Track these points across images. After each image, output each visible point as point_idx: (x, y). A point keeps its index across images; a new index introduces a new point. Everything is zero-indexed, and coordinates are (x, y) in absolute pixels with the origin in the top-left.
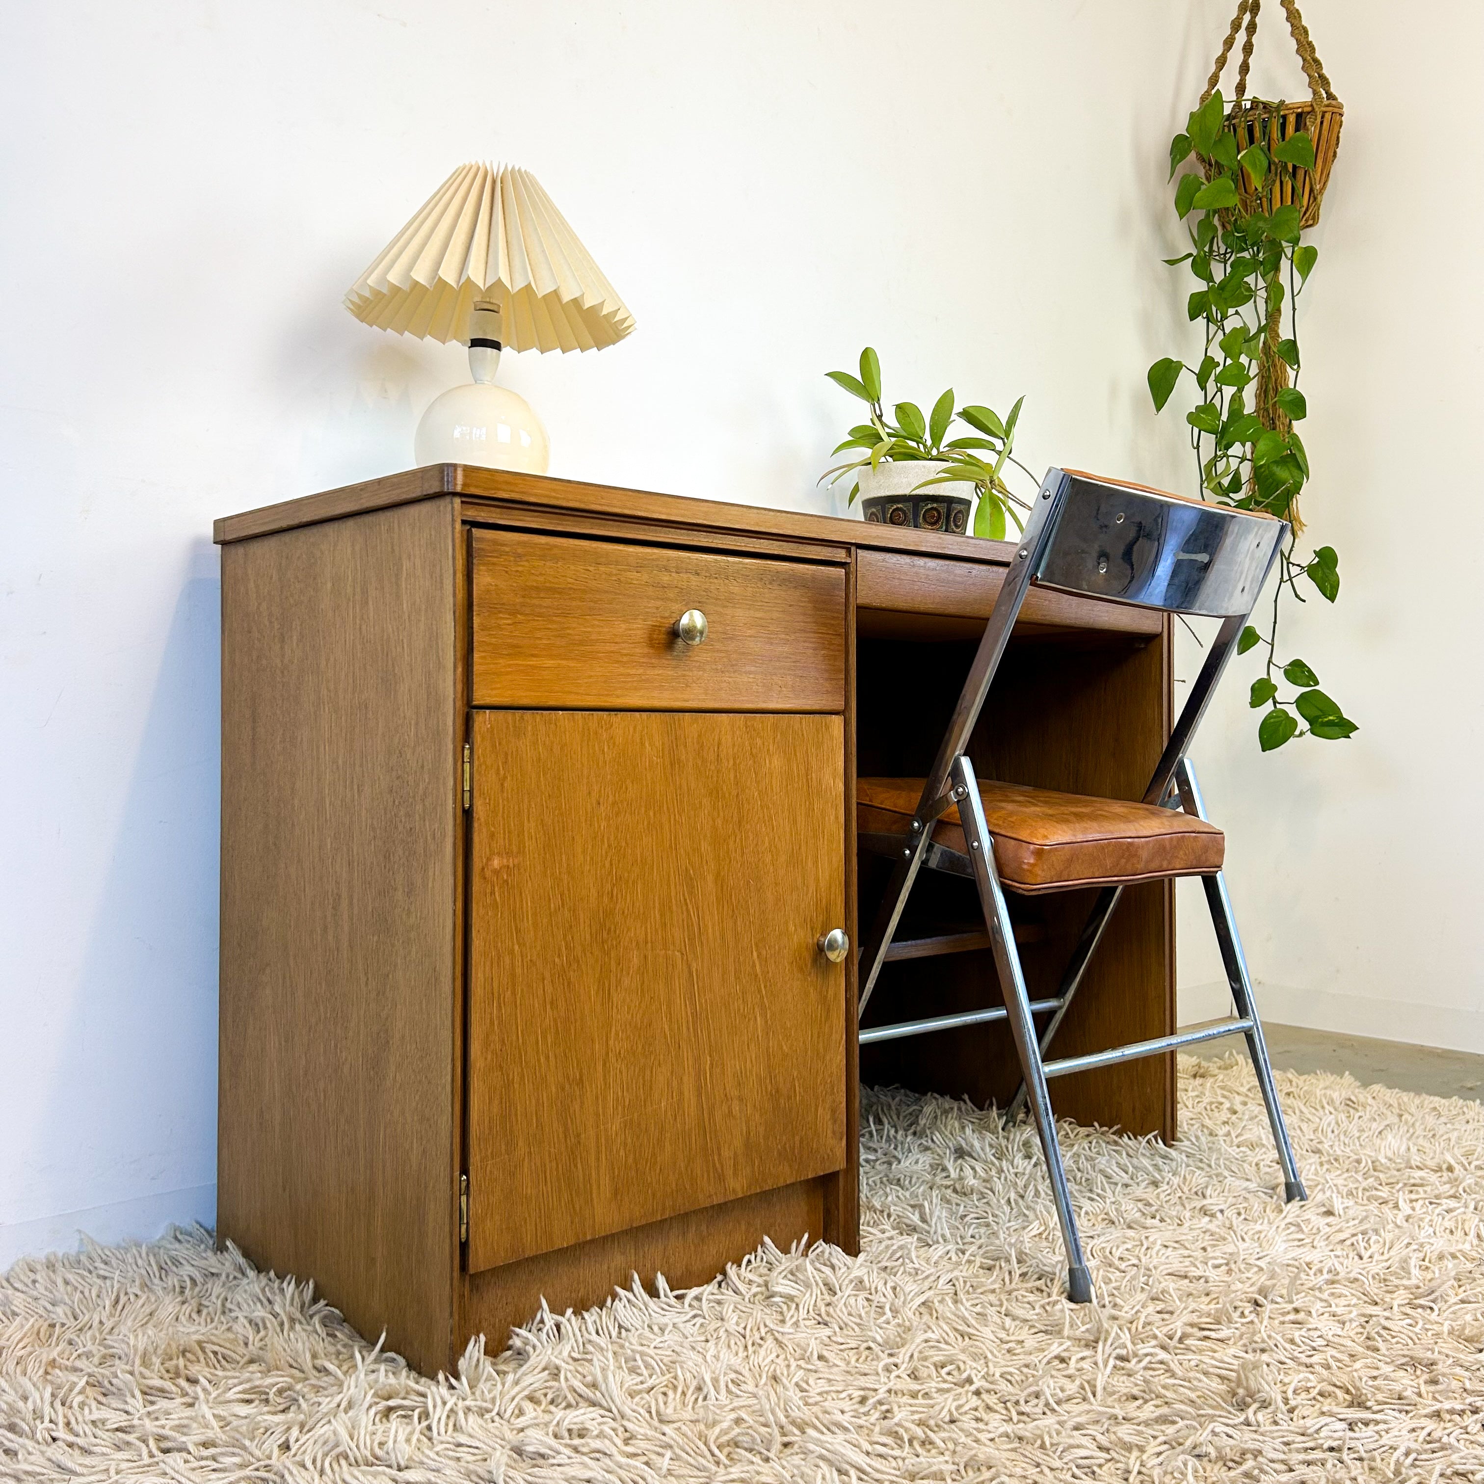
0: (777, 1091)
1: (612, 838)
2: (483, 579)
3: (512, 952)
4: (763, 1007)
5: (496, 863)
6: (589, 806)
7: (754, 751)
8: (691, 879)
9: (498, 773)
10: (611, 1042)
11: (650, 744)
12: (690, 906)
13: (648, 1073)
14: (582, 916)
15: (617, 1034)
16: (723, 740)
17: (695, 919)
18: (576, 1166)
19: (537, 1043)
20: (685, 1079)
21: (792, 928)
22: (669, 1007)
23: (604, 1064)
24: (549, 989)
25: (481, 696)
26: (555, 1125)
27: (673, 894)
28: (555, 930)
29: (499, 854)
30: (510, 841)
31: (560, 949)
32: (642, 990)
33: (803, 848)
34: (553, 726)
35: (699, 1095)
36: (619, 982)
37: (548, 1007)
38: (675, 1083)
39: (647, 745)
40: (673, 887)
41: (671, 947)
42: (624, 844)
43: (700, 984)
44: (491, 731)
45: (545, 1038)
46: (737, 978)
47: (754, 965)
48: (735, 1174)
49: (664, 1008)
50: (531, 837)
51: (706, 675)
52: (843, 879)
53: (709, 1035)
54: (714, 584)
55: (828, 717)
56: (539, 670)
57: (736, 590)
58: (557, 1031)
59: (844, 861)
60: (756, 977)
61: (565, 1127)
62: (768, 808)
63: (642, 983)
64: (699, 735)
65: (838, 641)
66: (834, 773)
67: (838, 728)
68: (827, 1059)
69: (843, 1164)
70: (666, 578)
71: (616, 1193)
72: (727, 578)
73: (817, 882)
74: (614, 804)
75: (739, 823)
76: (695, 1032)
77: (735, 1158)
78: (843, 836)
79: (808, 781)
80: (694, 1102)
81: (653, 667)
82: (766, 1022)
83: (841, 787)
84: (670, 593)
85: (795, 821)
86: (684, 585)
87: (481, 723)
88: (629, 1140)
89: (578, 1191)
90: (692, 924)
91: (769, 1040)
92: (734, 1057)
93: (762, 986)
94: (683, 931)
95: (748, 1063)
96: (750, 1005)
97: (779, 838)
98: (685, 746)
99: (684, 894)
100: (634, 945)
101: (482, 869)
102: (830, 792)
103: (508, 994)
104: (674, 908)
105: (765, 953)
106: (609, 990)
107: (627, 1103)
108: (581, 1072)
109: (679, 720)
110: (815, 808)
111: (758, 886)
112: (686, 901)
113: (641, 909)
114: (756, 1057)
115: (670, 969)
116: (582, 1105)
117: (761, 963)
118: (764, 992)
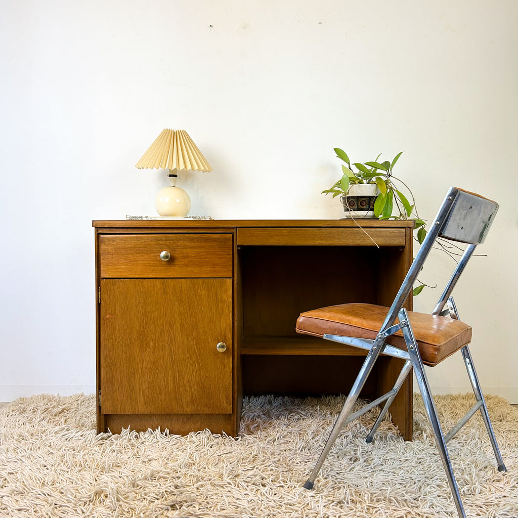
0: (204, 386)
1: (144, 312)
2: (103, 247)
3: (112, 339)
4: (198, 362)
5: (108, 316)
6: (136, 303)
7: (195, 289)
8: (171, 324)
9: (108, 294)
10: (144, 365)
11: (156, 287)
12: (171, 332)
13: (156, 375)
14: (134, 332)
15: (146, 363)
16: (183, 286)
17: (173, 335)
18: (133, 394)
19: (121, 362)
20: (169, 378)
21: (210, 340)
22: (163, 358)
23: (142, 370)
24: (124, 349)
25: (103, 275)
26: (126, 383)
27: (165, 328)
28: (126, 335)
29: (108, 314)
30: (111, 311)
31: (127, 339)
32: (154, 353)
33: (215, 317)
34: (124, 283)
35: (174, 383)
36: (146, 350)
37: (124, 353)
38: (166, 379)
40: (165, 326)
41: (164, 342)
42: (147, 314)
43: (175, 354)
44: (106, 284)
45: (123, 361)
46: (189, 353)
47: (195, 350)
48: (187, 407)
49: (162, 358)
50: (118, 310)
51: (176, 268)
52: (231, 327)
53: (178, 367)
54: (179, 243)
55: (225, 279)
56: (120, 268)
57: (188, 244)
58: (126, 360)
59: (232, 322)
60: (196, 353)
61: (129, 384)
62: (200, 306)
63: (154, 351)
64: (174, 285)
65: (229, 256)
66: (228, 296)
67: (229, 282)
68: (224, 380)
69: (231, 412)
70: (162, 242)
71: (145, 403)
72: (184, 241)
73: (220, 328)
74: (144, 303)
75: (189, 310)
76: (173, 366)
77: (187, 402)
78: (231, 315)
79: (216, 298)
80: (172, 384)
81: (157, 266)
82: (199, 366)
83: (231, 300)
84: (163, 247)
85: (211, 309)
86: (168, 244)
87: (103, 282)
88: (150, 391)
89: (133, 400)
90: (172, 337)
91: (201, 371)
92: (187, 374)
93: (198, 356)
94: (169, 338)
95: (192, 377)
96: (193, 361)
97: (205, 314)
98: (169, 288)
99: (169, 328)
100: (151, 340)
101: (104, 318)
102: (226, 302)
103: (112, 349)
104: (165, 332)
105: (199, 346)
106: (143, 351)
107: (149, 381)
108: (134, 371)
109: (167, 281)
110: (220, 306)
111: (197, 328)
112: (169, 330)
113: (154, 331)
114: (196, 376)
115: (164, 348)
116: (135, 380)
117: (197, 350)
118: (199, 358)
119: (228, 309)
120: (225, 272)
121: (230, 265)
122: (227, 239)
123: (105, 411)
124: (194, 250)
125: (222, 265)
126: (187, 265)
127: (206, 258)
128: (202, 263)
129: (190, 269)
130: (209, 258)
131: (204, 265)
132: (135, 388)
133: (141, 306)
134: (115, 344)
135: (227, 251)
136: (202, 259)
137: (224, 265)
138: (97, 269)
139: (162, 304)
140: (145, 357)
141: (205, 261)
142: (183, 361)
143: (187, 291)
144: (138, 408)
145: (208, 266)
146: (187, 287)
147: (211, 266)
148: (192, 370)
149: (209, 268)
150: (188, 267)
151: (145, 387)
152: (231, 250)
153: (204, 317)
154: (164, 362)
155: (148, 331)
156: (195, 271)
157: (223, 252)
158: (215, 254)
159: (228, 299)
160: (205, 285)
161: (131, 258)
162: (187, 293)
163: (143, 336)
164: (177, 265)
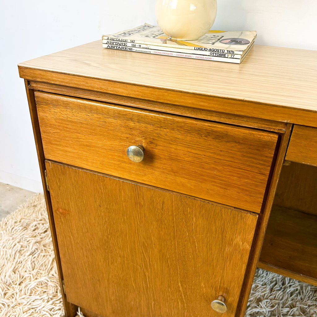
1: (107, 219)
3: (70, 237)
4: (182, 301)
5: (61, 210)
6: (96, 205)
7: (186, 213)
8: (146, 246)
9: (57, 183)
10: (110, 277)
11: (124, 192)
12: (145, 255)
13: (126, 292)
14: (96, 238)
15: (112, 276)
16: (166, 203)
17: (148, 260)
18: (99, 298)
19: (82, 264)
20: (142, 301)
21: (202, 284)
23: (108, 281)
24: (85, 253)
25: (47, 156)
26: (91, 286)
27: (137, 248)
28: (85, 238)
29: (61, 208)
30: (65, 206)
31: (88, 244)
32: (123, 270)
33: (215, 261)
34: (77, 174)
35: (148, 308)
36: (112, 263)
37: (85, 257)
38: (137, 300)
39: (122, 192)
40: (136, 245)
41: (136, 263)
42: (112, 223)
43: (150, 280)
44: (52, 169)
45: (85, 264)
46: (169, 287)
47: (179, 287)
49: (132, 279)
50: (72, 207)
51: (157, 173)
52: (241, 283)
53: (154, 296)
54: (163, 132)
55: (244, 214)
56: (69, 152)
57: (180, 137)
58: (89, 264)
59: (243, 277)
60: (180, 291)
61: (94, 288)
62: (193, 238)
63: (123, 268)
64: (152, 197)
65: (262, 177)
66: (244, 240)
67: (252, 220)
70: (132, 124)
71: (114, 312)
72: (173, 129)
73: (222, 277)
74: (107, 208)
75: (174, 238)
76: (147, 292)
78: (244, 267)
79: (222, 236)
80: (146, 309)
81: (125, 162)
83: (248, 247)
84: (135, 133)
85: (211, 249)
86: (143, 129)
87: (48, 165)
88: (119, 304)
89: (100, 304)
90: (146, 261)
91: (185, 312)
92: (166, 307)
93: (183, 295)
94: (142, 261)
95: (173, 313)
96: (175, 297)
97: (199, 252)
98: (143, 199)
99: (142, 250)
100: (118, 255)
101: (56, 211)
102: (239, 247)
103: (70, 247)
104: (137, 252)
105: (185, 286)
106: (109, 263)
107: (117, 295)
108: (99, 278)
109: (140, 187)
110: (226, 249)
111: (184, 263)
112: (143, 252)
113: (121, 246)
114: (177, 313)
115: (135, 269)
116: (100, 286)
117: (183, 288)
118: (183, 297)
119: (242, 258)
120: (246, 201)
121: (260, 194)
122: (265, 145)
124: (189, 150)
125: (243, 190)
126: (174, 172)
127: (214, 169)
128: (202, 175)
129: (180, 180)
130: (219, 171)
131: (206, 180)
132: (101, 294)
133: (102, 211)
134: (73, 243)
135: (258, 166)
136: (203, 168)
137: (246, 190)
138: (37, 146)
139: (132, 218)
140: (111, 270)
141: (209, 173)
142: (161, 292)
143: (172, 212)
144: (106, 313)
145: (213, 183)
146: (173, 206)
147: (220, 185)
148: (172, 306)
149: (215, 187)
150: (176, 176)
151: (112, 298)
152: (269, 166)
153: (196, 254)
154: (136, 283)
155: (114, 244)
156: (189, 185)
157: (249, 166)
158: (231, 166)
159: (243, 243)
160: (204, 211)
161: (84, 139)
162: (173, 214)
163: (107, 247)
164: (158, 168)
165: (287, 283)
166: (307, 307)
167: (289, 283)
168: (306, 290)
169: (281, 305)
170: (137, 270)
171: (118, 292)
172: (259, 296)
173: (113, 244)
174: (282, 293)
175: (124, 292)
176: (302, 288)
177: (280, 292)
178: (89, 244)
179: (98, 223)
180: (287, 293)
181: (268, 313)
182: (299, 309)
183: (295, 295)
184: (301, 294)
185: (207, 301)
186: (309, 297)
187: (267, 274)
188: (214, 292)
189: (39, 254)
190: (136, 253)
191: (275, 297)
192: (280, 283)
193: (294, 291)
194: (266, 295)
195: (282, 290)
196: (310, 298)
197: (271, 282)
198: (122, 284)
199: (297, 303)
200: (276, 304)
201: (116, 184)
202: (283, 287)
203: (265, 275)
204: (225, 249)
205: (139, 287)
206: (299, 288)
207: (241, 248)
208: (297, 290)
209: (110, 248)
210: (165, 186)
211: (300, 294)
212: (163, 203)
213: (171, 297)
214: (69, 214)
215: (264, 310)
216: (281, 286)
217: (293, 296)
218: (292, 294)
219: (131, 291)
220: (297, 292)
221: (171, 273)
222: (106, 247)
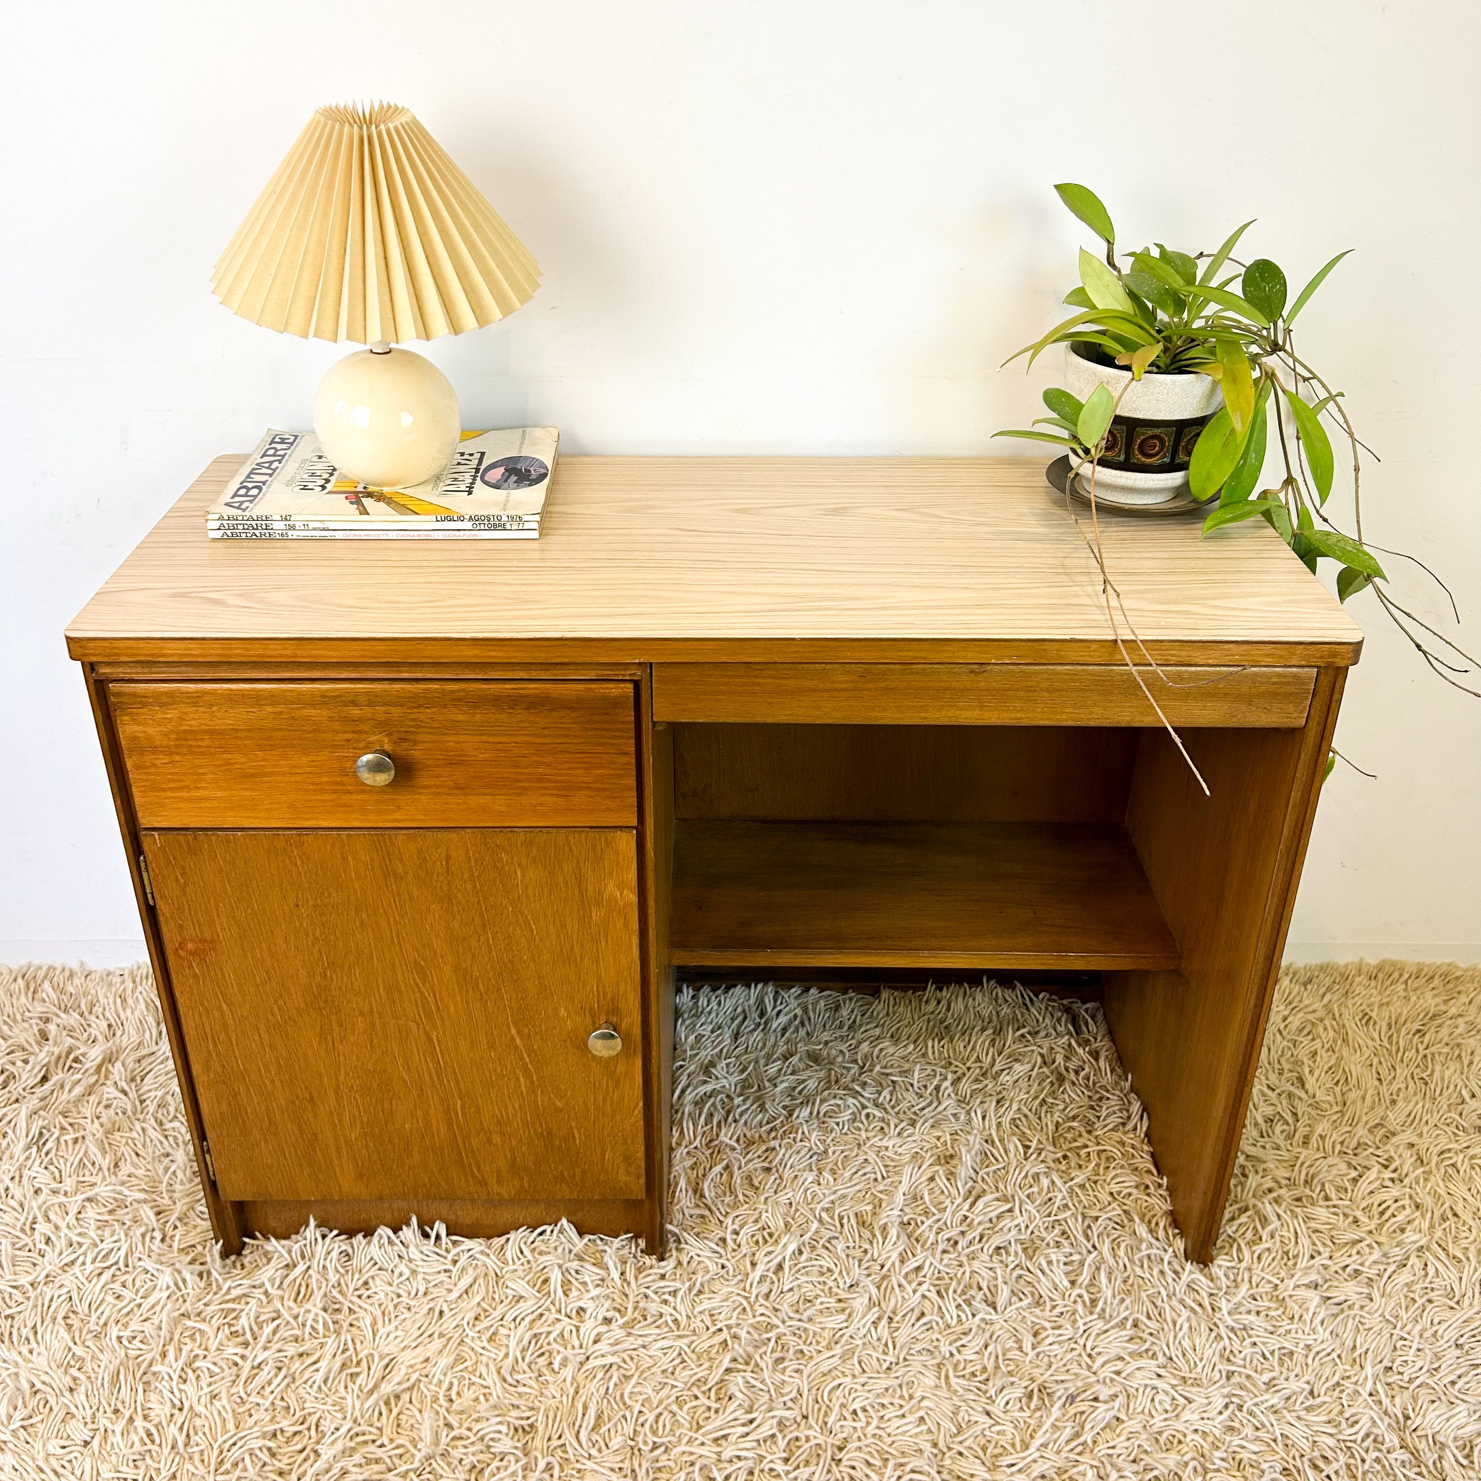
0: (550, 1133)
1: (318, 933)
2: (127, 729)
3: (220, 1009)
4: (526, 1071)
5: (190, 946)
6: (286, 908)
7: (499, 865)
8: (422, 968)
9: (177, 880)
10: (341, 1079)
11: (354, 859)
12: (423, 989)
13: (387, 1104)
14: (292, 989)
15: (347, 1073)
16: (454, 855)
17: (431, 1000)
18: (315, 1152)
19: (260, 1070)
20: (432, 1112)
21: (563, 1012)
22: (406, 1061)
23: (336, 1092)
24: (266, 1037)
25: (145, 820)
26: (289, 1125)
27: (400, 978)
28: (264, 997)
29: (191, 940)
30: (200, 931)
31: (272, 1010)
32: (372, 1047)
33: (577, 950)
34: (232, 845)
35: (450, 1125)
36: (343, 1038)
37: (267, 1049)
38: (419, 1113)
39: (350, 858)
40: (399, 973)
41: (404, 1018)
42: (333, 938)
43: (443, 1048)
44: (162, 849)
45: (266, 1067)
46: (491, 1046)
47: (512, 1039)
48: (499, 1182)
49: (400, 1061)
50: (223, 930)
51: (423, 798)
52: (638, 978)
53: (458, 1086)
54: (425, 715)
55: (610, 835)
56: (208, 799)
57: (461, 717)
58: (280, 1066)
59: (638, 963)
60: (516, 1047)
61: (300, 1127)
62: (522, 914)
63: (372, 1042)
64: (420, 851)
65: (624, 759)
66: (621, 886)
67: (626, 843)
68: (618, 1117)
69: (642, 1195)
70: (355, 712)
71: (361, 1176)
72: (445, 706)
73: (599, 981)
74: (315, 906)
75: (484, 927)
76: (440, 1080)
77: (499, 1172)
78: (635, 940)
79: (580, 891)
80: (443, 1129)
81: (349, 792)
82: (532, 1082)
83: (633, 898)
84: (364, 727)
85: (564, 926)
86: (382, 717)
87: (151, 844)
88: (371, 1145)
89: (319, 1168)
90: (428, 1003)
91: (536, 1096)
92: (492, 1103)
93: (525, 1056)
94: (417, 1007)
95: (510, 1110)
96: (509, 1067)
97: (541, 940)
98: (401, 860)
99: (414, 980)
100: (357, 1013)
101: (177, 950)
102: (616, 902)
103: (222, 1036)
104: (403, 989)
105: (527, 1030)
106: (333, 1043)
107: (365, 1120)
108: (311, 1094)
109: (390, 838)
110: (594, 915)
111: (515, 977)
112: (417, 984)
113: (362, 988)
114: (520, 1106)
115: (404, 1034)
116: (315, 1116)
117: (522, 1039)
118: (527, 1060)
119: (626, 924)
120: (609, 810)
121: (629, 789)
122: (616, 703)
123: (230, 1192)
124: (484, 738)
125: (598, 790)
126: (460, 788)
127: (538, 764)
128: (518, 781)
129: (474, 801)
130: (547, 765)
131: (527, 789)
132: (320, 1136)
133: (305, 915)
134: (230, 1022)
135: (613, 741)
136: (518, 767)
137: (605, 789)
138: (119, 802)
139: (381, 910)
140: (342, 1057)
141: (532, 774)
142: (475, 1068)
143: (471, 871)
144: (339, 1186)
145: (543, 792)
146: (469, 858)
147: (555, 792)
148: (506, 1092)
149: (547, 798)
150: (466, 794)
151: (353, 1135)
152: (630, 738)
153: (537, 947)
154: (409, 1069)
155: (344, 988)
156: (496, 807)
157: (598, 744)
158: (569, 752)
159: (621, 893)
160: (535, 851)
161: (243, 763)
162: (472, 875)
163: (326, 1001)
164: (425, 787)
165: (769, 1010)
166: (821, 1046)
167: (774, 1008)
168: (814, 1011)
169: (762, 1062)
170: (408, 1034)
171: (365, 1112)
172: (709, 1058)
173: (341, 989)
174: (762, 1035)
175: (382, 1106)
176: (805, 1010)
177: (756, 1033)
178: (276, 1010)
179: (296, 948)
180: (775, 1031)
181: (736, 1085)
182: (804, 1056)
183: (791, 1030)
184: (806, 1023)
185: (578, 1047)
186: (824, 1026)
187: (719, 1004)
188: (588, 1021)
189: (58, 1139)
190: (400, 992)
191: (747, 1047)
192: (755, 1015)
193: (790, 1022)
194: (725, 1051)
195: (761, 1027)
196: (828, 1026)
197: (733, 1019)
198: (375, 1085)
199: (799, 1045)
200: (749, 1063)
201: (333, 845)
202: (763, 1021)
203: (716, 1007)
204: (591, 917)
205: (419, 1076)
206: (799, 1011)
207: (621, 904)
208: (795, 1016)
209: (333, 1001)
210: (446, 820)
211: (802, 1024)
212: (448, 858)
213: (499, 1070)
214: (214, 949)
215: (724, 1082)
216: (758, 1020)
217: (787, 1034)
218: (784, 1030)
219: (402, 1095)
220: (797, 1022)
221: (491, 1010)
222: (322, 1004)
